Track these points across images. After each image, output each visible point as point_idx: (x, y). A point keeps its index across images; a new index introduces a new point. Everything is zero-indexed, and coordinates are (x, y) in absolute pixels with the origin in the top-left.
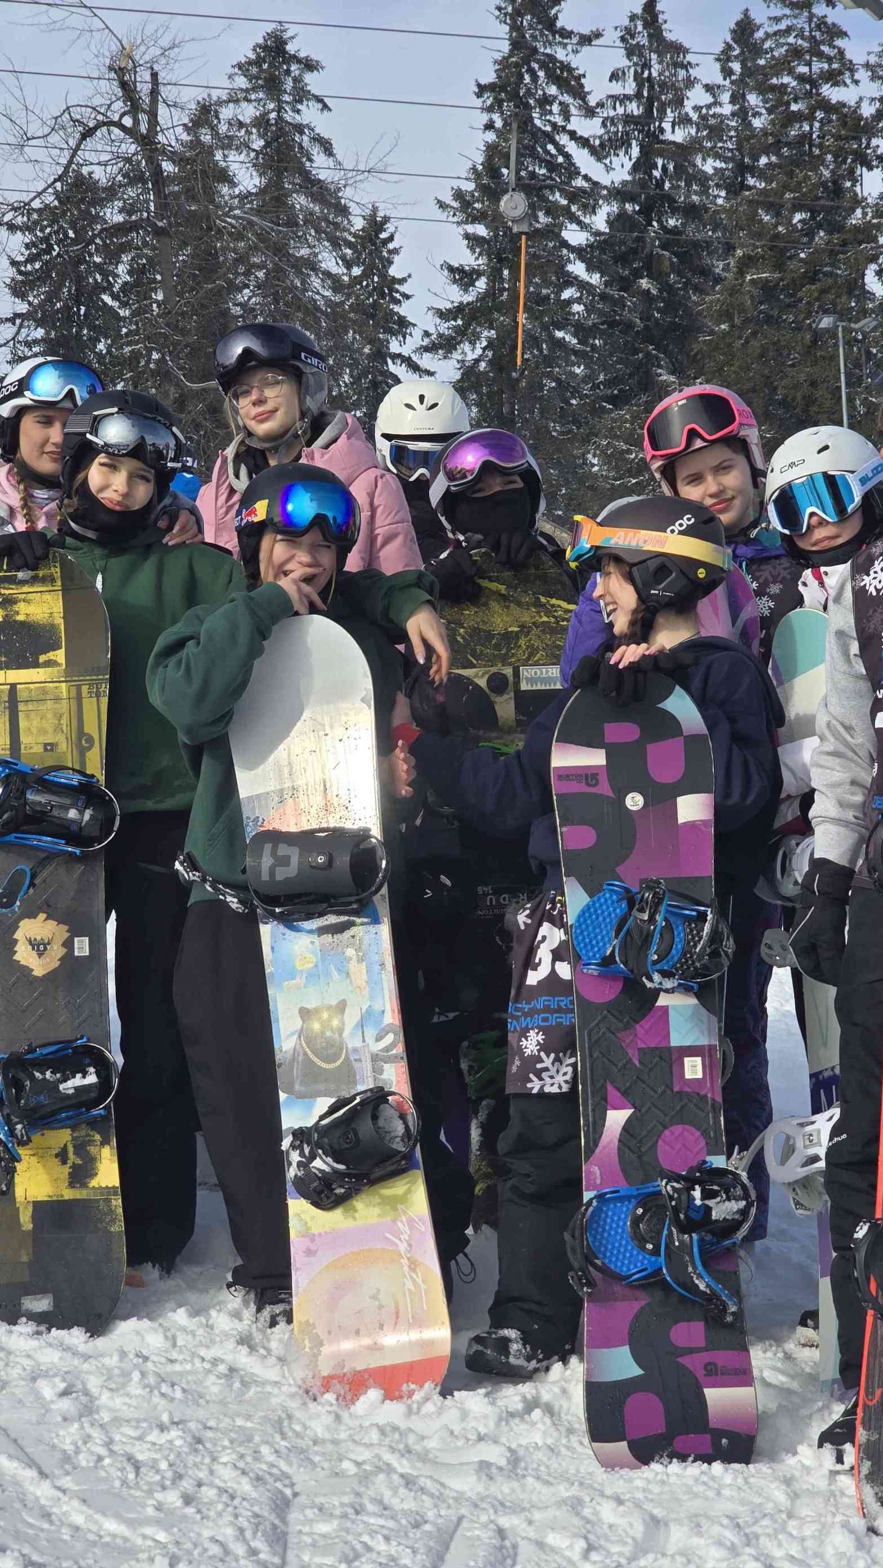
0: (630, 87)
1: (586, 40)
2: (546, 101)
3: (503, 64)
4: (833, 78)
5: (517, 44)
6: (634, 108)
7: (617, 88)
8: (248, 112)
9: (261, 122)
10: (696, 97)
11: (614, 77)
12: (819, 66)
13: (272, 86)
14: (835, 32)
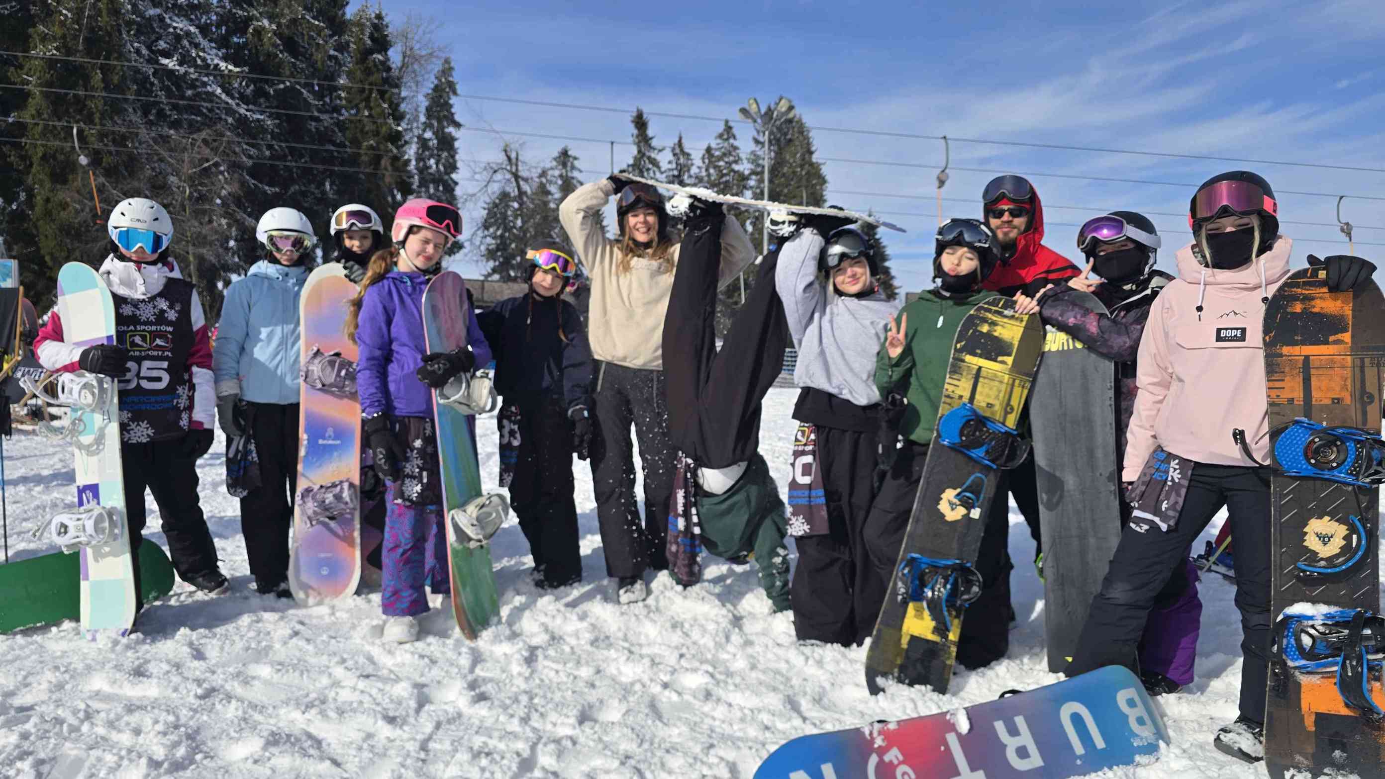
0: (674, 166)
1: (660, 151)
2: (648, 170)
3: (635, 158)
4: (736, 162)
5: (639, 152)
6: (676, 173)
7: (670, 166)
8: (557, 173)
9: (561, 176)
10: (694, 170)
11: (670, 162)
12: (731, 158)
13: (564, 165)
14: (736, 148)
